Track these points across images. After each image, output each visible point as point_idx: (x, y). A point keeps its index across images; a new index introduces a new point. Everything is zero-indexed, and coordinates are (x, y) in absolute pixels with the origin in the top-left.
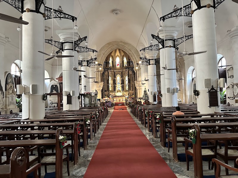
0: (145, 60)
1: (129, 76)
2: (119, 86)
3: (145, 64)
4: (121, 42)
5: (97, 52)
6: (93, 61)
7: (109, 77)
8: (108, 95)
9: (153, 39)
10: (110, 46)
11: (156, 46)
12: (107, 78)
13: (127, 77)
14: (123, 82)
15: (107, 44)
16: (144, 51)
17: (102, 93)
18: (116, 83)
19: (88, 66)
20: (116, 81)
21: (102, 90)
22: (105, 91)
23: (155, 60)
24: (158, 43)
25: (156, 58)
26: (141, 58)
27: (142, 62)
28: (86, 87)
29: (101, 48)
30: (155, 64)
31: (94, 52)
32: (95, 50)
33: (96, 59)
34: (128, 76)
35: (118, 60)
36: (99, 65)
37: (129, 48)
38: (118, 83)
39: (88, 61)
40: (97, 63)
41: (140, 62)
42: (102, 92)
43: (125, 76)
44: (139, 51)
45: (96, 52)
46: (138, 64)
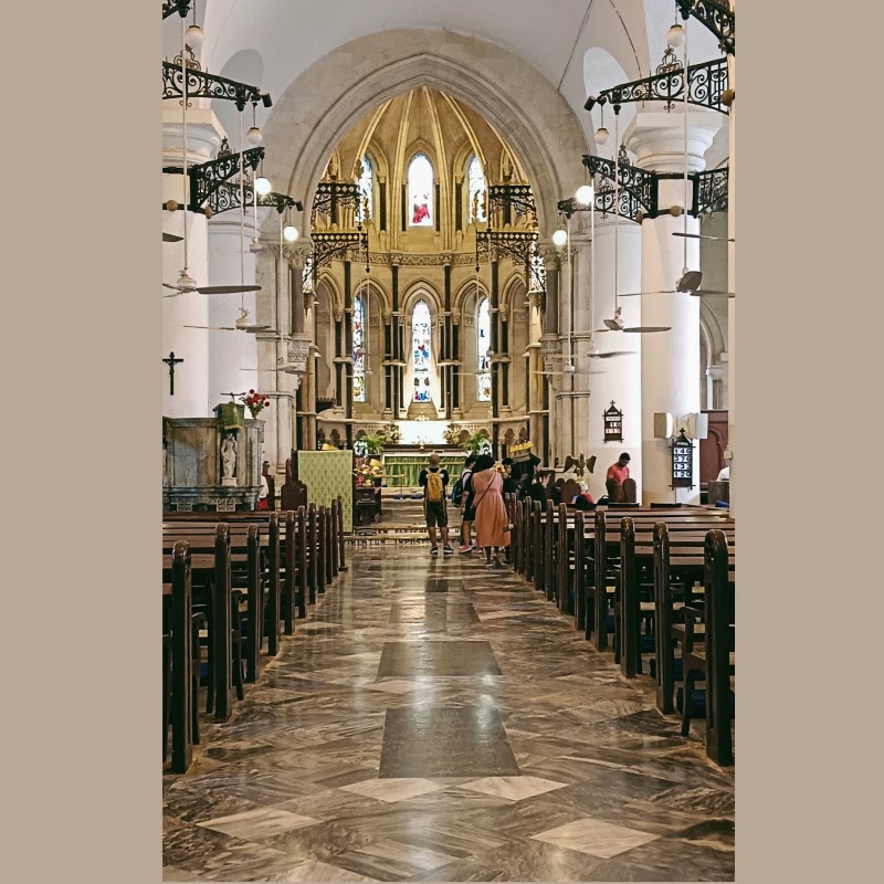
0: (618, 177)
1: (502, 297)
2: (426, 375)
3: (618, 205)
4: (450, 36)
5: (268, 103)
6: (235, 170)
7: (348, 303)
8: (343, 437)
9: (681, 21)
10: (366, 66)
11: (703, 72)
12: (341, 307)
13: (486, 306)
14: (451, 343)
15: (347, 47)
16: (617, 109)
17: (299, 419)
18: (406, 352)
19: (194, 207)
20: (406, 337)
21: (299, 392)
22: (322, 405)
23: (695, 178)
24: (720, 55)
25: (701, 166)
26: (591, 163)
27: (602, 193)
28: (177, 366)
29: (300, 79)
30: (694, 213)
31: (249, 104)
32: (254, 90)
33: (255, 156)
34: (495, 303)
35: (420, 179)
36: (281, 202)
37: (505, 88)
38: (415, 346)
39: (195, 173)
40: (263, 187)
41: (585, 195)
42: (299, 408)
43: (470, 298)
44: (579, 107)
45: (260, 103)
46: (568, 207)
